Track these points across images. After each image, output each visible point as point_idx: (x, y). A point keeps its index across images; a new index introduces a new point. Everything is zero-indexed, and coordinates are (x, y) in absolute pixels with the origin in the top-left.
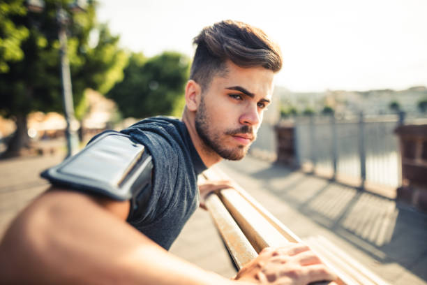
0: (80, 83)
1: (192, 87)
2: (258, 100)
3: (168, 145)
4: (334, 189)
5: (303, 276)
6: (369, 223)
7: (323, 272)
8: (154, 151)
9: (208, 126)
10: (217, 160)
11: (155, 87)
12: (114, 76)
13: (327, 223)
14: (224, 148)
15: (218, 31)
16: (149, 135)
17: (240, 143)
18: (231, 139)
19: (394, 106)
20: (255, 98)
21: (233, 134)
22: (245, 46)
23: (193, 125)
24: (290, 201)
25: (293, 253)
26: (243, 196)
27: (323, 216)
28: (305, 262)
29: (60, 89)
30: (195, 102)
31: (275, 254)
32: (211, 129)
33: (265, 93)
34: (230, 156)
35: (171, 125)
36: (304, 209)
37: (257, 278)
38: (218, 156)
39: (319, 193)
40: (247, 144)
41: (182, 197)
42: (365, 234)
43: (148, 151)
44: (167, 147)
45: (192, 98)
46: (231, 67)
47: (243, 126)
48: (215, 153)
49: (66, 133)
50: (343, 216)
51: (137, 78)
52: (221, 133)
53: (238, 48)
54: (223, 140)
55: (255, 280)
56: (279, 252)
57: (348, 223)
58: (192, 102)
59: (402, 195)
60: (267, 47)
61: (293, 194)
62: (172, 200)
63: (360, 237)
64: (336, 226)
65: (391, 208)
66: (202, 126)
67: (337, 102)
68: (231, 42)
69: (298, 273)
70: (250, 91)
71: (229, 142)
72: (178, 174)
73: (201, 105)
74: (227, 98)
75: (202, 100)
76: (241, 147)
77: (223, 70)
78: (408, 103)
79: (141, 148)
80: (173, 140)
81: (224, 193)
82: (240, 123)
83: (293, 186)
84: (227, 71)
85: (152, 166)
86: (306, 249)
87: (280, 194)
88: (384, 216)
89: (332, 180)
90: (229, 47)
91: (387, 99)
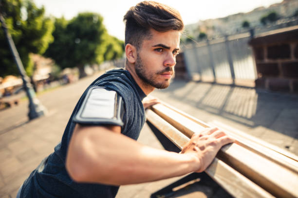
0: (23, 49)
1: (129, 48)
2: (173, 50)
3: (126, 87)
4: (216, 89)
5: (218, 143)
6: (242, 105)
7: (228, 139)
8: (122, 94)
9: (145, 71)
10: (152, 90)
11: (78, 42)
12: (47, 39)
13: (216, 111)
14: (157, 83)
15: (142, 11)
16: (115, 84)
17: (166, 78)
18: (160, 76)
19: (246, 25)
20: (171, 49)
21: (161, 73)
22: (161, 18)
23: (134, 71)
24: (189, 102)
25: (210, 133)
26: (170, 108)
27: (212, 107)
28: (217, 136)
29: (11, 57)
30: (133, 57)
31: (201, 136)
32: (147, 72)
33: (176, 45)
34: (161, 87)
35: (122, 74)
36: (199, 106)
37: (194, 150)
38: (153, 87)
39: (207, 93)
40: (169, 78)
41: (139, 116)
42: (240, 113)
43: (119, 95)
44: (127, 89)
45: (131, 54)
46: (153, 32)
47: (166, 67)
48: (150, 86)
49: (25, 88)
50: (224, 105)
51: (64, 38)
52: (154, 74)
53: (157, 21)
54: (156, 78)
55: (195, 152)
56: (202, 134)
57: (228, 109)
58: (131, 57)
59: (259, 84)
60: (174, 17)
61: (191, 97)
62: (134, 119)
63: (237, 115)
64: (222, 112)
65: (253, 93)
66: (141, 72)
67: (208, 28)
68: (152, 18)
69: (215, 142)
70: (167, 45)
71: (159, 79)
72: (135, 103)
73: (137, 59)
74: (153, 52)
75: (138, 55)
76: (167, 80)
77: (148, 36)
78: (254, 21)
79: (114, 93)
80: (127, 84)
81: (155, 107)
82: (164, 65)
83: (189, 92)
84: (152, 35)
85: (123, 103)
86: (216, 129)
87: (181, 99)
88: (250, 99)
89: (214, 83)
90: (151, 21)
91: (240, 20)
